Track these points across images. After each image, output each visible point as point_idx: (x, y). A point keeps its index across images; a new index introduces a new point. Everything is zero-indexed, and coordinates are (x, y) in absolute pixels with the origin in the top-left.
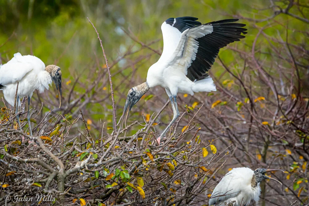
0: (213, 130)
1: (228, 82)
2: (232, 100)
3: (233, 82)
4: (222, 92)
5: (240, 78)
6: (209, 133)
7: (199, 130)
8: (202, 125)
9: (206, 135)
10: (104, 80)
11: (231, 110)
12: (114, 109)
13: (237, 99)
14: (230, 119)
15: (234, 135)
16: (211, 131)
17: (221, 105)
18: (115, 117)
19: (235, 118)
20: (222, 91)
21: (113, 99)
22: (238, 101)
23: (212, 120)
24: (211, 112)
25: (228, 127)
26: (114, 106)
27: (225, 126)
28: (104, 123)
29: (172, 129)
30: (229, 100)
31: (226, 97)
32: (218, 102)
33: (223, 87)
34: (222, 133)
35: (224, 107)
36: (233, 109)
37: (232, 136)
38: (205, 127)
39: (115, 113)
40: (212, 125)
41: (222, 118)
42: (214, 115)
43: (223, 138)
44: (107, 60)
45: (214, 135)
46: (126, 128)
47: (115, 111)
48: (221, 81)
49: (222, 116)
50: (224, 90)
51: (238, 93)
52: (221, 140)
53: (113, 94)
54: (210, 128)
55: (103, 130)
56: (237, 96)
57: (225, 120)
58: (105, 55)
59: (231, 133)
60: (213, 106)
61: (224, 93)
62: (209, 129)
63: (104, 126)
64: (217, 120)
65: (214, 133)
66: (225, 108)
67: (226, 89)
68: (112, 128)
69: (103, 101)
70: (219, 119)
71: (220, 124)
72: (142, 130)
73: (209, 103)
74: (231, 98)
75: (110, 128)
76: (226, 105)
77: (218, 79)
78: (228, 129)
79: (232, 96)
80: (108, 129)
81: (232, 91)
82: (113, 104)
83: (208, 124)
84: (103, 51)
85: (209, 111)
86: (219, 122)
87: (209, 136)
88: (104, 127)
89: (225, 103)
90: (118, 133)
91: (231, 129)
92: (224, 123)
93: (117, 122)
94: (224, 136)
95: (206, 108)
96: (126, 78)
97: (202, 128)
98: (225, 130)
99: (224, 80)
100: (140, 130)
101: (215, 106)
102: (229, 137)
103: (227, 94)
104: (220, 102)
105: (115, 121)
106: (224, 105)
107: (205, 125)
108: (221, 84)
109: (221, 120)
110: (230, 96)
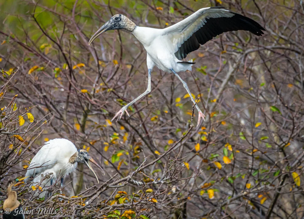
0: (29, 97)
1: (46, 46)
2: (49, 65)
3: (51, 47)
4: (40, 57)
5: (58, 43)
6: (25, 101)
7: (15, 97)
9: (21, 102)
11: (49, 76)
13: (55, 64)
14: (47, 86)
15: (51, 103)
16: (27, 98)
17: (38, 71)
19: (53, 84)
20: (40, 55)
22: (56, 67)
23: (28, 86)
24: (27, 78)
25: (45, 94)
27: (42, 93)
30: (47, 65)
31: (44, 63)
32: (35, 67)
33: (40, 51)
34: (38, 100)
36: (51, 75)
37: (49, 104)
38: (21, 95)
40: (29, 92)
41: (38, 85)
42: (31, 82)
43: (40, 106)
45: (30, 103)
48: (38, 45)
49: (38, 83)
50: (41, 54)
51: (56, 59)
52: (38, 108)
54: (26, 95)
56: (55, 62)
57: (42, 87)
59: (48, 101)
60: (29, 72)
61: (42, 57)
62: (25, 96)
65: (30, 101)
66: (42, 74)
67: (44, 54)
70: (35, 86)
71: (37, 91)
73: (25, 69)
74: (49, 63)
76: (43, 70)
77: (35, 42)
78: (45, 97)
79: (50, 61)
81: (49, 56)
83: (24, 91)
85: (25, 76)
86: (35, 89)
87: (24, 104)
89: (42, 68)
91: (48, 96)
92: (41, 90)
94: (40, 103)
95: (22, 74)
97: (19, 95)
98: (42, 97)
99: (41, 44)
101: (31, 72)
102: (46, 105)
103: (45, 60)
104: (37, 68)
106: (41, 70)
107: (20, 92)
108: (38, 48)
109: (38, 87)
110: (48, 61)
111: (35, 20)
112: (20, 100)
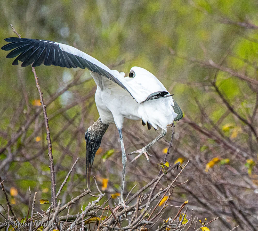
0: (208, 204)
1: (231, 127)
2: (237, 157)
3: (240, 130)
4: (222, 144)
6: (201, 209)
7: (185, 204)
8: (191, 196)
9: (196, 211)
10: (36, 126)
11: (236, 172)
12: (52, 171)
13: (245, 155)
14: (233, 186)
15: (240, 212)
16: (205, 205)
17: (221, 165)
18: (53, 184)
20: (222, 141)
21: (50, 156)
22: (247, 158)
23: (206, 187)
24: (205, 175)
25: (231, 199)
26: (53, 167)
27: (227, 197)
28: (36, 193)
29: (139, 201)
31: (228, 152)
32: (216, 159)
33: (222, 135)
34: (221, 209)
35: (225, 167)
36: (238, 170)
37: (237, 213)
38: (195, 200)
39: (54, 177)
40: (206, 195)
41: (222, 185)
42: (210, 180)
43: (224, 217)
44: (42, 94)
45: (209, 212)
46: (73, 201)
47: (54, 174)
48: (220, 127)
49: (222, 181)
50: (225, 140)
51: (246, 146)
53: (51, 147)
54: (204, 201)
55: (34, 205)
56: (245, 150)
57: (227, 187)
58: (38, 86)
59: (236, 208)
60: (208, 166)
61: (225, 145)
62: (201, 203)
63: (34, 198)
64: (214, 188)
65: (209, 209)
66: (226, 169)
68: (48, 202)
69: (34, 158)
70: (216, 186)
71: (219, 193)
72: (93, 204)
73: (201, 162)
74: (236, 154)
75: (45, 202)
76: (228, 164)
77: (215, 123)
78: (231, 202)
79: (238, 150)
80: (42, 203)
81: (238, 143)
82: (51, 164)
83: (200, 194)
84: (36, 79)
85: (202, 173)
86: (217, 191)
87: (201, 213)
88: (35, 200)
89: (227, 161)
90: (57, 209)
91: (237, 203)
92: (224, 193)
93: (56, 192)
94: (224, 213)
95: (197, 169)
96: (71, 122)
97: (191, 201)
98: (227, 203)
100: (91, 203)
101: (211, 166)
102: (234, 215)
103: (229, 148)
104: (219, 161)
105: (54, 190)
106: (225, 164)
107: (195, 196)
108: (220, 131)
109: (221, 188)
110: (235, 151)
111: (217, 90)
112: (194, 208)
